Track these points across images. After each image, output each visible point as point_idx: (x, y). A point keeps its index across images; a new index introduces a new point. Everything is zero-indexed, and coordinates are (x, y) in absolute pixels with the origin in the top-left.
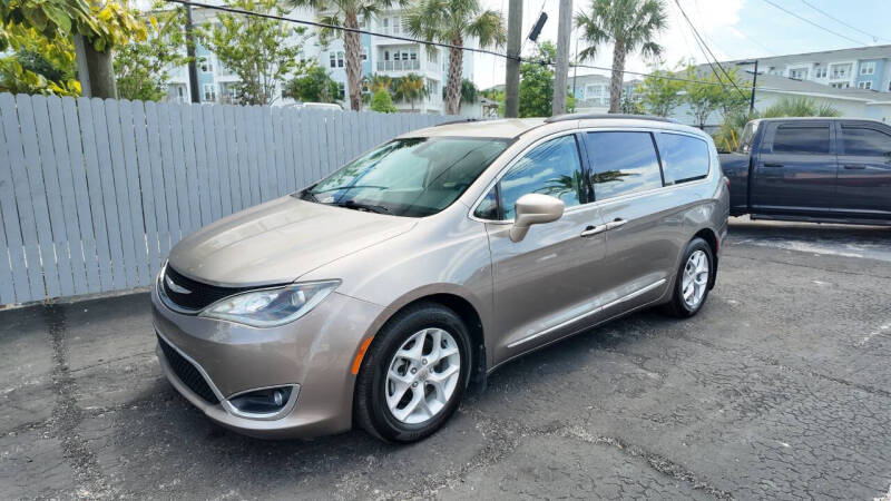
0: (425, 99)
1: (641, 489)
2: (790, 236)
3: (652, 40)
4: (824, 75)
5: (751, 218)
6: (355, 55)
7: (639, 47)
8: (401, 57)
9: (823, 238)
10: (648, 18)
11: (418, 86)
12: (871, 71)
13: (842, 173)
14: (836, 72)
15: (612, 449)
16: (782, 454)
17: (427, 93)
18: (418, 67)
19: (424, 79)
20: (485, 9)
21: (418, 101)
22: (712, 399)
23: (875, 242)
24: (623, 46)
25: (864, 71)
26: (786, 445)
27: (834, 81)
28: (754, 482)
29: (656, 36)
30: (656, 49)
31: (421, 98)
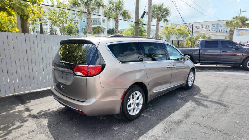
0: (102, 33)
1: (210, 135)
2: (209, 69)
3: (166, 18)
4: (204, 28)
5: (200, 65)
6: (89, 21)
7: (163, 20)
8: (95, 21)
9: (217, 69)
10: (165, 13)
11: (100, 30)
12: (215, 27)
13: (222, 53)
14: (207, 27)
15: (197, 126)
16: (238, 123)
17: (103, 31)
18: (100, 24)
19: (102, 28)
20: (124, 10)
21: (100, 33)
22: (214, 111)
23: (230, 70)
24: (159, 20)
25: (213, 27)
26: (238, 121)
27: (206, 29)
28: (235, 131)
29: (167, 18)
30: (167, 21)
31: (101, 33)
